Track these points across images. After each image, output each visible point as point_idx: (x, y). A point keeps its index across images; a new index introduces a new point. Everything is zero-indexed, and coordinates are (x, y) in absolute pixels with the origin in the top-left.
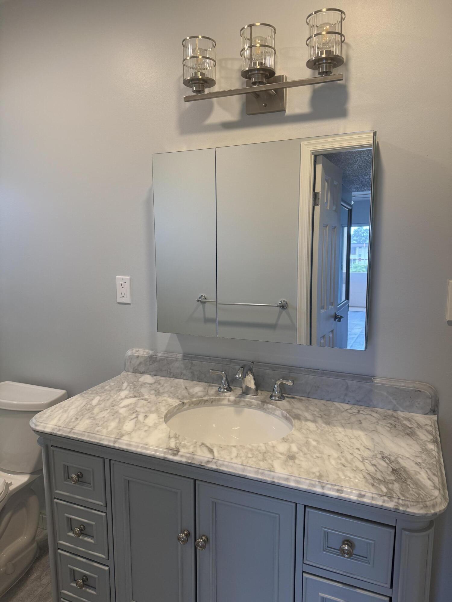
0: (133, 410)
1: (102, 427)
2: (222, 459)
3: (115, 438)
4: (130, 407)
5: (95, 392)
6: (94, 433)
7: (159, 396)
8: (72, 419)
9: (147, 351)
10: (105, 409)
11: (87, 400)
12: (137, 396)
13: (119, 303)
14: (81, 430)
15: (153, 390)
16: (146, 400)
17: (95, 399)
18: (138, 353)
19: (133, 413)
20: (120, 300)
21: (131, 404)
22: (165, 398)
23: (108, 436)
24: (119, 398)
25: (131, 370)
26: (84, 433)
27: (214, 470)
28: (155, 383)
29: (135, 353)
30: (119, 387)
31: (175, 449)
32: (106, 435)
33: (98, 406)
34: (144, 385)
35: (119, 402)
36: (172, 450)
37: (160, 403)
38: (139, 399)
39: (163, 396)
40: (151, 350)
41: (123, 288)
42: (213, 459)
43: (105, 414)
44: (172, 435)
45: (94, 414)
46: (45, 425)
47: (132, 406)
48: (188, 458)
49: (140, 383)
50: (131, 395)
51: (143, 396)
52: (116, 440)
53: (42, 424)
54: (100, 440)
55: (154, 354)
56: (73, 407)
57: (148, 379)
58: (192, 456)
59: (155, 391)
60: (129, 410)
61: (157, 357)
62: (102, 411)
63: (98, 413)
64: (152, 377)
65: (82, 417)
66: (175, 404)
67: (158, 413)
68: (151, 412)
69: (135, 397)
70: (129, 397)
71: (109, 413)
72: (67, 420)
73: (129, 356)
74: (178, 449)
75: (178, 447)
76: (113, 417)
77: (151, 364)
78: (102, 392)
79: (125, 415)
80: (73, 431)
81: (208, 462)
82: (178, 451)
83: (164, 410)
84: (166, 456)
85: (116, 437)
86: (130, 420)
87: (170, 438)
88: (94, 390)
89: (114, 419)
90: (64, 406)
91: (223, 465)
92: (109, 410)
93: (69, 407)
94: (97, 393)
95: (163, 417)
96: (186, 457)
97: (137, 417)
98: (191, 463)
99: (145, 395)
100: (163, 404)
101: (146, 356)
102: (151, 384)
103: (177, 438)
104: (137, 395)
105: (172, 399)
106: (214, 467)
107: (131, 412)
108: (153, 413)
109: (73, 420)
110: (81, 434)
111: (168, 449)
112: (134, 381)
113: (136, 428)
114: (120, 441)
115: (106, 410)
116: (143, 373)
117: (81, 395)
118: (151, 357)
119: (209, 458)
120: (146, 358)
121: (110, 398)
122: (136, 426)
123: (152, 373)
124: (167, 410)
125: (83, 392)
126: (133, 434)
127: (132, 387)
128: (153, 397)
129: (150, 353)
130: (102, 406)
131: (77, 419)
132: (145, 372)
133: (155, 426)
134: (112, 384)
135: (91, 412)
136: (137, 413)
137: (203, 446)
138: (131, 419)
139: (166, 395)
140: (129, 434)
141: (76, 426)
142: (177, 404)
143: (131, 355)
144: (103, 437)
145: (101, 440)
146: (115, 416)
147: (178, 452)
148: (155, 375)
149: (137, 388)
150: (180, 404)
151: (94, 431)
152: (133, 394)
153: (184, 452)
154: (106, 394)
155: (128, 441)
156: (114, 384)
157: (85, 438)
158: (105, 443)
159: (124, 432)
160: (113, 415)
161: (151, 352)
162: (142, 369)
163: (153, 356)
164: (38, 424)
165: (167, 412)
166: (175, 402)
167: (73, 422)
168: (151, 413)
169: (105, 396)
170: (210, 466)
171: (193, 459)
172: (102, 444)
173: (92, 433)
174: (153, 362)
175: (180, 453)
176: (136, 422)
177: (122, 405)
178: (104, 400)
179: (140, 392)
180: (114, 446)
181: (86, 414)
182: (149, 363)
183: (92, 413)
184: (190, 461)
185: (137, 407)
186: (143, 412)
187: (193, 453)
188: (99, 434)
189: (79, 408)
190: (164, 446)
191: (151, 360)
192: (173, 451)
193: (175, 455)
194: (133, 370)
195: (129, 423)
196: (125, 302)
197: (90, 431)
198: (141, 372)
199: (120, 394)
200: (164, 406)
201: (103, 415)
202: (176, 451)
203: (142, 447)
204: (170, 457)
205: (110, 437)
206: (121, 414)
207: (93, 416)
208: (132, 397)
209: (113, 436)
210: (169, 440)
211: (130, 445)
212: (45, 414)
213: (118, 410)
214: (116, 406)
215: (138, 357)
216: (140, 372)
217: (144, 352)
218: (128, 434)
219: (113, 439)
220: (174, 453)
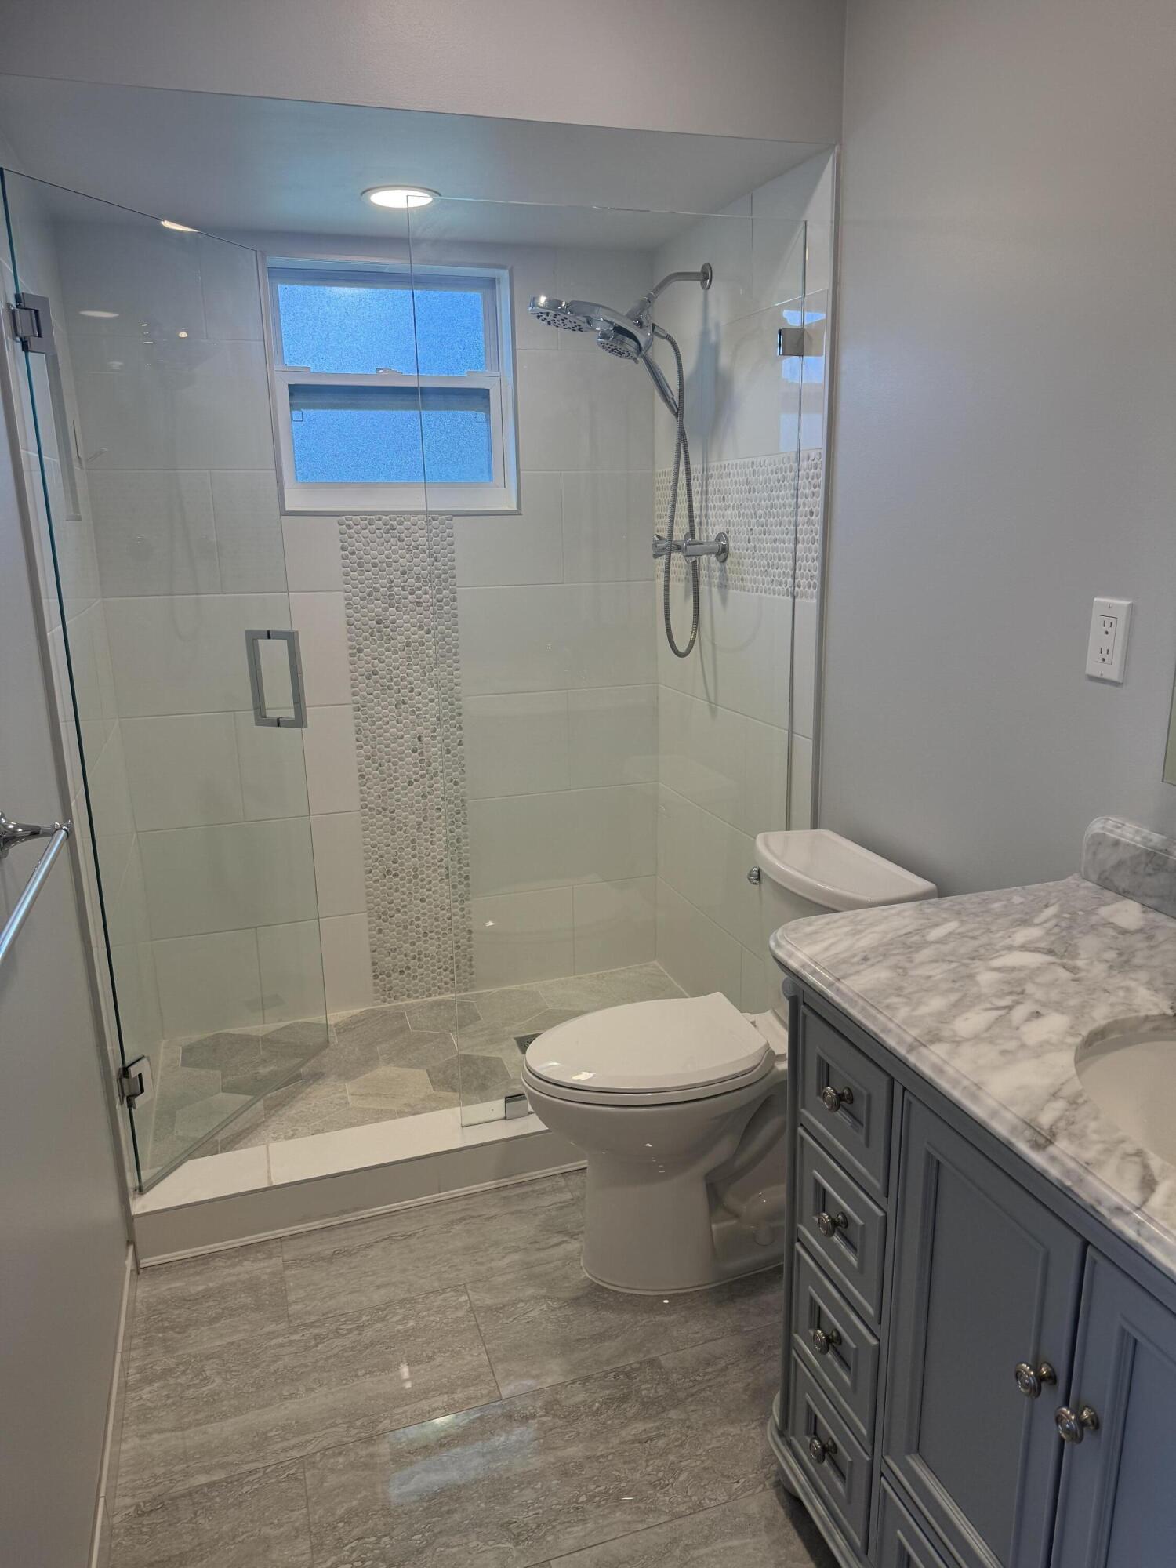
0: (1015, 987)
1: (905, 1000)
2: (1163, 1223)
3: (916, 1039)
4: (1014, 975)
5: (956, 908)
6: (876, 1008)
7: (1120, 972)
8: (854, 956)
9: (1145, 831)
10: (948, 958)
11: (923, 921)
12: (1056, 950)
13: (1092, 678)
14: (856, 989)
15: (1117, 949)
16: (1073, 970)
17: (944, 926)
18: (1119, 831)
19: (1011, 993)
20: (1093, 668)
21: (1021, 969)
22: (1133, 984)
23: (902, 1026)
24: (1008, 941)
25: (1094, 877)
26: (856, 998)
27: (1126, 1241)
28: (1141, 930)
29: (1111, 831)
30: (1027, 913)
31: (1043, 1133)
32: (900, 1024)
33: (938, 945)
34: (1101, 929)
35: (997, 951)
36: (1035, 1130)
37: (1106, 991)
38: (1053, 963)
39: (1132, 975)
40: (1160, 833)
41: (1107, 633)
42: (1138, 1209)
43: (937, 971)
44: (1067, 1091)
45: (911, 961)
46: (793, 950)
47: (1022, 975)
48: (1068, 1172)
49: (1094, 919)
50: (1042, 945)
51: (1075, 956)
52: (916, 1043)
53: (789, 947)
54: (883, 1031)
55: (1163, 848)
56: (877, 929)
57: (1128, 914)
58: (1081, 1171)
59: (1121, 954)
60: (1004, 982)
61: (1168, 858)
62: (936, 961)
63: (922, 963)
64: (1144, 912)
65: (881, 958)
66: (1150, 1010)
67: (1077, 1018)
68: (1059, 1007)
69: (1051, 952)
70: (1032, 949)
71: (949, 970)
72: (842, 956)
73: (1095, 836)
74: (1054, 1135)
75: (1058, 1130)
76: (952, 985)
77: (1150, 875)
78: (973, 913)
79: (985, 990)
80: (837, 984)
81: (1119, 1210)
82: (1050, 1142)
83: (1100, 1015)
84: (1014, 1140)
85: (919, 1039)
86: (987, 1010)
87: (1055, 1096)
88: (960, 903)
89: (952, 990)
90: (863, 920)
91: (1158, 1241)
92: (954, 965)
93: (871, 925)
94: (959, 913)
95: (1085, 1033)
96: (1063, 1165)
97: (1010, 1008)
98: (1069, 1188)
99: (1082, 956)
100: (1113, 999)
101: (1139, 845)
102: (1124, 932)
103: (1074, 1106)
104: (1060, 949)
105: (1153, 993)
106: (1130, 1233)
107: (1006, 988)
108: (1063, 1013)
109: (855, 960)
110: (851, 1001)
111: (1026, 1123)
112: (1081, 910)
113: (986, 1035)
114: (923, 1050)
115: (949, 961)
116: (1125, 894)
117: (921, 904)
118: (1152, 855)
119: (1125, 1200)
120: (1138, 852)
121: (981, 935)
122: (988, 1029)
123: (1149, 902)
124: (1111, 1020)
125: (929, 901)
126: (966, 1050)
127: (1063, 924)
128: (1099, 969)
129: (1151, 840)
130: (946, 948)
131: (865, 959)
132: (1128, 892)
133: (1039, 1051)
134: (1017, 899)
135: (909, 955)
136: (1021, 996)
137: (1137, 1159)
138: (993, 1006)
139: (1143, 976)
140: (957, 1042)
141: (851, 975)
142: (1155, 1012)
143: (1098, 835)
144: (891, 1026)
145: (886, 1030)
146: (958, 985)
147: (1048, 1142)
148: (1156, 909)
149: (1074, 932)
150: (1164, 1014)
151: (879, 1002)
152: (1053, 942)
153: (1063, 1152)
154: (979, 923)
155: (941, 1058)
156: (1022, 903)
157: (854, 1012)
158: (891, 1042)
159: (946, 1033)
160: (954, 981)
161: (1156, 839)
162: (1123, 882)
163: (1161, 851)
164: (783, 943)
165: (1109, 1024)
166: (1156, 1004)
167: (853, 964)
168: (1057, 1011)
169: (977, 925)
170: (1119, 1223)
171: (1081, 1180)
172: (884, 1041)
173: (872, 1006)
174: (1154, 869)
175: (1051, 1149)
176: (997, 1019)
177: (996, 963)
178: (962, 935)
179: (1075, 945)
180: (907, 1059)
181: (894, 955)
182: (1145, 869)
183: (909, 958)
184: (1068, 1183)
185: (1034, 983)
186: (1037, 1001)
187: (1087, 1164)
188: (886, 1013)
189: (890, 936)
190: (1022, 1111)
191: (1150, 862)
192: (1037, 1133)
193: (1037, 1146)
194: (1099, 878)
195: (978, 1014)
196: (1106, 676)
197: (871, 999)
198: (1120, 890)
199: (1014, 932)
200: (1112, 1005)
201: (931, 973)
202: (1044, 1140)
203: (965, 1088)
204: (1023, 1147)
205: (904, 1030)
206: (977, 984)
207: (907, 965)
208: (1039, 951)
209: (914, 1032)
210: (1048, 1101)
211: (941, 1071)
212: (810, 924)
213: (977, 973)
214: (981, 960)
215: (1117, 843)
216: (1117, 889)
217: (1137, 832)
218: (954, 1042)
219: (909, 1039)
220: (1036, 1141)
